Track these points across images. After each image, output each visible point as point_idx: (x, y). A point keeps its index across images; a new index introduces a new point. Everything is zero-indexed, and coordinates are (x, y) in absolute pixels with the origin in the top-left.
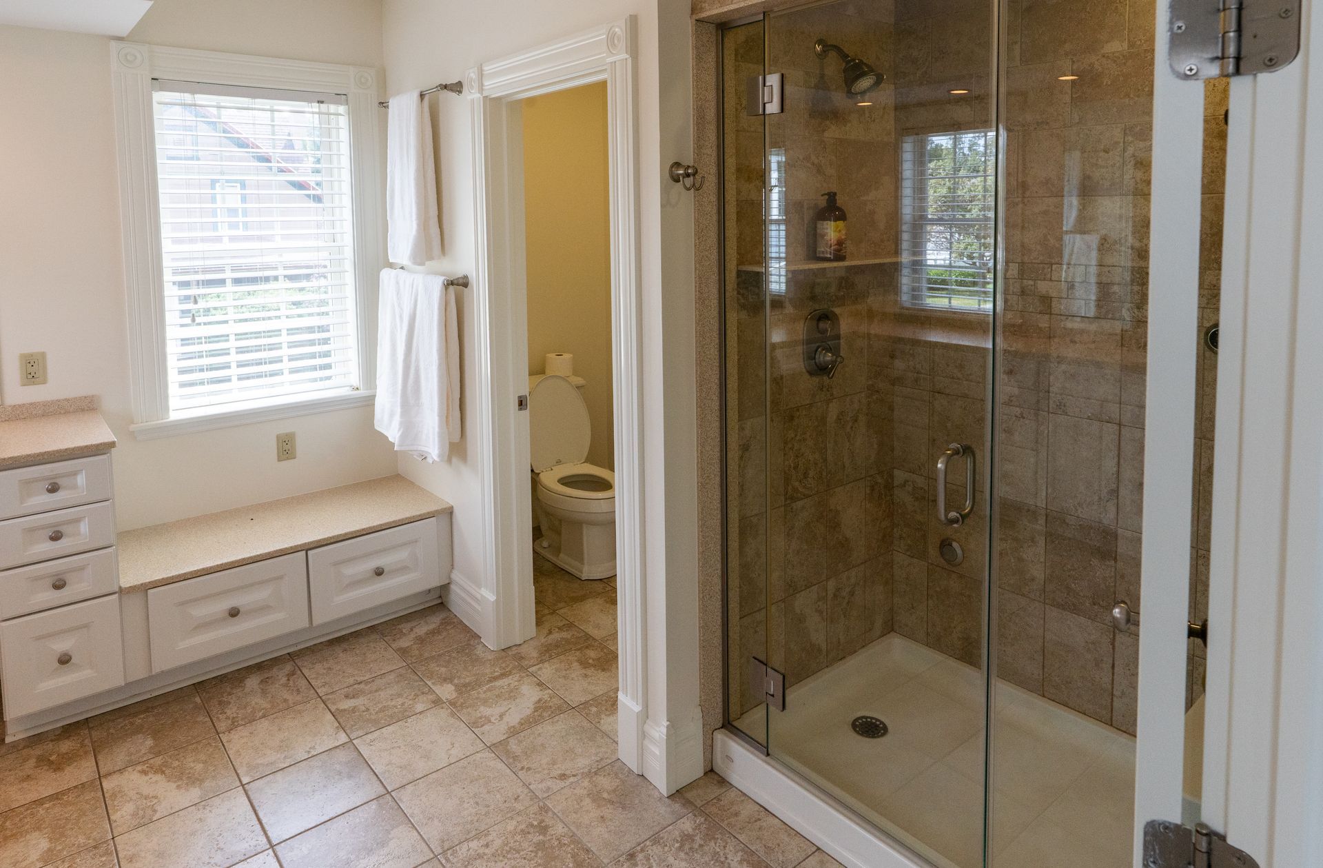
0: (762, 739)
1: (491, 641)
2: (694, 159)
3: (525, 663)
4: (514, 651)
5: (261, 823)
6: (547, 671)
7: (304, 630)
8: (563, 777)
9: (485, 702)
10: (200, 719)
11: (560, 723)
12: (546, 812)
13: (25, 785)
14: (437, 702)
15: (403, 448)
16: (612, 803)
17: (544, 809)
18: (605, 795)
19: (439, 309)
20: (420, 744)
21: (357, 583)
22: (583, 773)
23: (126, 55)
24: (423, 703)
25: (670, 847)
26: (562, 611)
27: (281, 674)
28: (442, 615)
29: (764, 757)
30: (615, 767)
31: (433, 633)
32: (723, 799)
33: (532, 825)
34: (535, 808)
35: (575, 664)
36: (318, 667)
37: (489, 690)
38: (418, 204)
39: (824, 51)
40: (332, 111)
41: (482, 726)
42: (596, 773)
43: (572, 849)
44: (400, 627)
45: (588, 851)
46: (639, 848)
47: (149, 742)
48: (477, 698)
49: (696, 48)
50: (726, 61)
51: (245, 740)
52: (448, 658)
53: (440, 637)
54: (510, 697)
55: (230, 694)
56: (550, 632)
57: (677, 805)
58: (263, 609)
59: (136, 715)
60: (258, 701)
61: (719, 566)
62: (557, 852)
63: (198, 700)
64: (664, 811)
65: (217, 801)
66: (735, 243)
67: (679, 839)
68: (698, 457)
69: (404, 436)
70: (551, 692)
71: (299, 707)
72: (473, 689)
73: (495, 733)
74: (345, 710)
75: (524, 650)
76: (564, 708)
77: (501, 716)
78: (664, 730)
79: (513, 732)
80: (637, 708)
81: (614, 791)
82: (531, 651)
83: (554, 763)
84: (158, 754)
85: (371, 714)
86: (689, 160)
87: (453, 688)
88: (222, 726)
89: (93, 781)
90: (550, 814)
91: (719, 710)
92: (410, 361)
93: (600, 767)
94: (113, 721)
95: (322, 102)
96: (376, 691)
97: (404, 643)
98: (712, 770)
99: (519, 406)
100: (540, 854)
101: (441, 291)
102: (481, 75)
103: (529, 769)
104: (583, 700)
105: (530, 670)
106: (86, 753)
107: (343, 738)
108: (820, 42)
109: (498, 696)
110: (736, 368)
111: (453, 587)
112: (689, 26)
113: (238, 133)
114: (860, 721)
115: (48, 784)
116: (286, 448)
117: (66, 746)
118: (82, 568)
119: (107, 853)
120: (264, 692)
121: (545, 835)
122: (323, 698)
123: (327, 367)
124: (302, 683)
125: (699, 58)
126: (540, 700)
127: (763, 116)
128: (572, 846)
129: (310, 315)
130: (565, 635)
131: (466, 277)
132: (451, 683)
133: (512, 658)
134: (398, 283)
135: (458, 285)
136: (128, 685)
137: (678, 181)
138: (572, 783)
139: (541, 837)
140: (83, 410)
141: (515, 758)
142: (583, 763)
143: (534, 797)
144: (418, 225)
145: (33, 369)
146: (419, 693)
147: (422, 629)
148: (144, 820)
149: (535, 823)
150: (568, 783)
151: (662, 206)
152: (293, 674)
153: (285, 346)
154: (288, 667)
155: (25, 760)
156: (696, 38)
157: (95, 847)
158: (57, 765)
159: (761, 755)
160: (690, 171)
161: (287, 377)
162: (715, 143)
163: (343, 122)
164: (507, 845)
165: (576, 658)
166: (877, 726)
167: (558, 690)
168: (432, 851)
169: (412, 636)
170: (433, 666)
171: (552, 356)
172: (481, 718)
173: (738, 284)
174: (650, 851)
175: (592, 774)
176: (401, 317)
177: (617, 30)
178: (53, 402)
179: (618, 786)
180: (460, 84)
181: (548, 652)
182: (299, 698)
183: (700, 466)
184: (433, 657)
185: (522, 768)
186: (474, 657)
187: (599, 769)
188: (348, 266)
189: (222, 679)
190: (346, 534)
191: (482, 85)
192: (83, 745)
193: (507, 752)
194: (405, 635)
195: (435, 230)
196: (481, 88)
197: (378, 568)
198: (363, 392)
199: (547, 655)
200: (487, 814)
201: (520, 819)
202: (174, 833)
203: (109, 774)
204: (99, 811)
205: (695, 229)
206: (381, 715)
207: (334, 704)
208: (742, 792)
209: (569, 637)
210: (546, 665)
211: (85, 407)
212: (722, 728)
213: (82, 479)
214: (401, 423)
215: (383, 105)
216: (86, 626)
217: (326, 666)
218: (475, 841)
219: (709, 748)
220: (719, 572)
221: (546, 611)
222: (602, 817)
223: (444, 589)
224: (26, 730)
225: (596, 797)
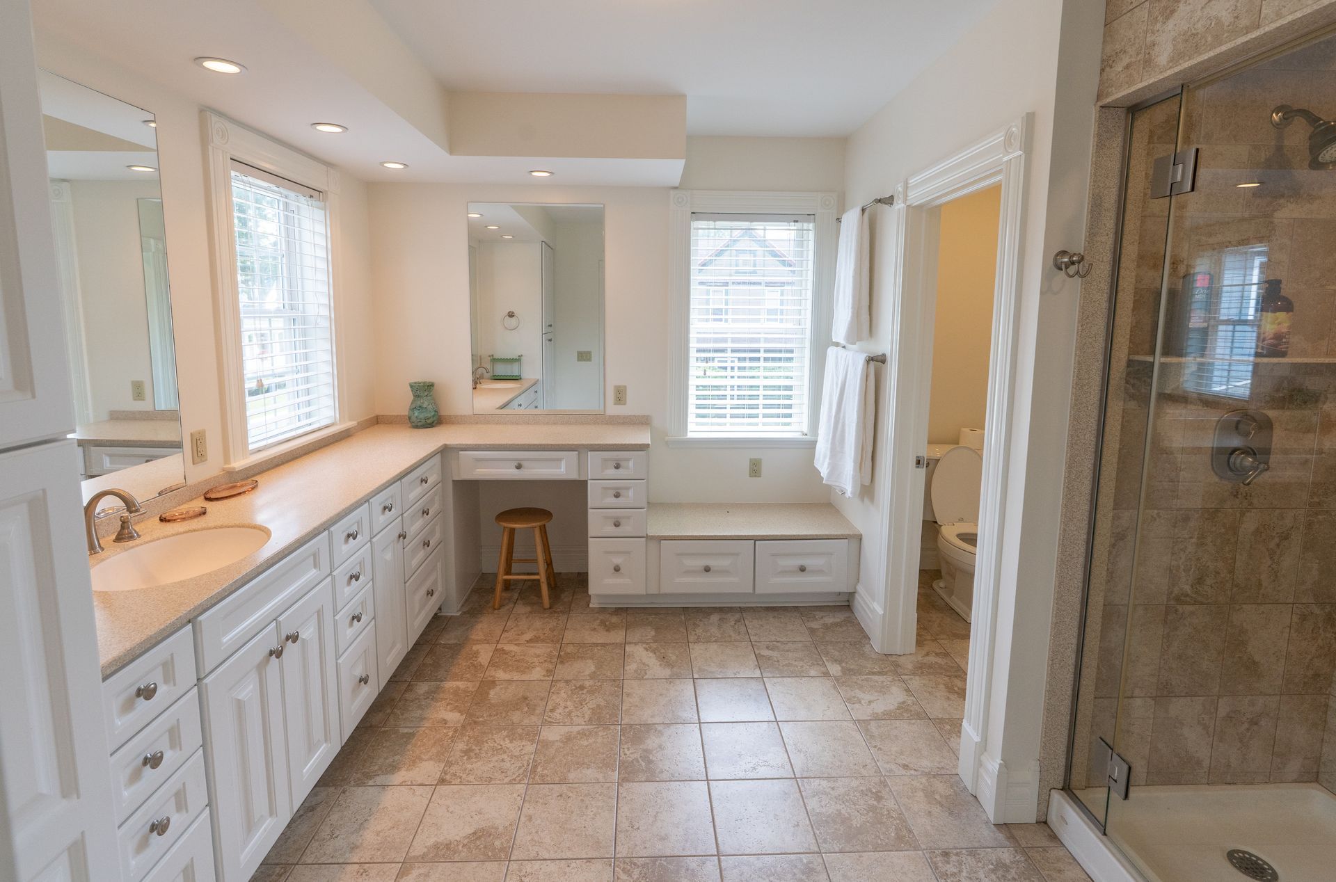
0: (1101, 818)
1: (877, 643)
2: (1085, 247)
3: (899, 670)
4: (894, 658)
5: (697, 706)
6: (916, 683)
7: (750, 594)
8: (906, 767)
9: (861, 687)
10: (681, 629)
11: (916, 726)
12: (885, 786)
13: (592, 632)
14: (826, 674)
15: (829, 483)
16: (942, 806)
17: (884, 784)
18: (937, 797)
19: (861, 379)
20: (806, 698)
21: (785, 572)
22: (923, 771)
23: (678, 198)
24: (816, 671)
25: (984, 864)
26: (942, 642)
27: (732, 619)
28: (847, 614)
29: (1100, 835)
30: (953, 780)
31: (836, 625)
32: (1050, 852)
33: (871, 791)
34: (877, 780)
35: (942, 686)
36: (755, 622)
37: (866, 680)
38: (854, 297)
39: (1284, 118)
40: (805, 228)
41: (854, 704)
42: (934, 776)
43: (897, 824)
44: (814, 613)
45: (910, 831)
46: (955, 851)
47: (653, 633)
48: (856, 683)
49: (1099, 135)
50: (1135, 145)
51: (702, 652)
52: (842, 646)
53: (841, 630)
54: (881, 692)
55: (700, 620)
56: (927, 654)
57: (1001, 835)
58: (724, 572)
59: (650, 614)
60: (714, 630)
61: (1075, 641)
62: (885, 820)
63: (683, 618)
64: (987, 835)
65: (678, 682)
66: (1128, 332)
67: (995, 863)
68: (1060, 534)
69: (831, 474)
70: (914, 699)
71: (736, 644)
72: (854, 674)
73: (862, 712)
74: (764, 656)
75: (902, 660)
76: (921, 716)
77: (870, 702)
78: (997, 767)
79: (876, 717)
80: (977, 739)
81: (947, 797)
82: (908, 664)
83: (902, 753)
84: (655, 641)
85: (779, 665)
86: (1079, 247)
87: (840, 668)
88: (692, 638)
89: (621, 644)
90: (887, 789)
91: (1061, 772)
92: (839, 418)
93: (939, 773)
94: (639, 614)
95: (797, 221)
96: (787, 651)
97: (815, 625)
98: (1045, 823)
99: (917, 464)
100: (871, 814)
101: (864, 365)
102: (906, 187)
103: (880, 749)
104: (940, 716)
105: (903, 677)
106: (623, 626)
107: (758, 674)
108: (1277, 110)
109: (871, 687)
110: (1117, 455)
111: (857, 595)
112: (1092, 113)
113: (773, 247)
114: (1240, 854)
115: (601, 637)
116: (755, 469)
117: (614, 619)
118: (629, 518)
119: (618, 686)
120: (720, 627)
121: (879, 802)
122: (753, 643)
123: (790, 416)
124: (743, 629)
125: (1101, 145)
126: (904, 702)
127: (1168, 198)
128: (898, 822)
129: (779, 377)
130: (939, 660)
131: (884, 355)
132: (840, 664)
133: (890, 663)
134: (837, 357)
135: (877, 361)
136: (647, 595)
137: (1060, 269)
138: (911, 775)
139: (875, 803)
140: (642, 424)
141: (872, 737)
142: (926, 764)
143: (878, 771)
144: (853, 313)
145: (620, 395)
146: (815, 663)
147: (829, 620)
148: (640, 676)
149: (874, 791)
150: (908, 773)
151: (1042, 293)
152: (737, 621)
153: (761, 397)
154: (738, 616)
155: (594, 620)
156: (1099, 124)
157: (614, 680)
158: (609, 628)
159: (1097, 832)
160: (1074, 259)
161: (760, 420)
162: (1113, 230)
163: (811, 235)
164: (848, 795)
165: (943, 682)
166: (1264, 869)
167: (921, 700)
168: (794, 772)
169: (822, 622)
170: (830, 648)
171: (967, 430)
172: (854, 697)
173: (1128, 375)
174: (964, 859)
175: (931, 775)
176: (837, 384)
177: (1014, 129)
178: (628, 416)
179: (950, 795)
180: (892, 197)
181: (921, 669)
182: (738, 638)
183: (1061, 543)
184: (831, 642)
185: (875, 747)
186: (862, 652)
187: (938, 775)
188: (807, 344)
189: (699, 610)
190: (782, 536)
191: (907, 196)
192: (622, 622)
193: (867, 730)
194: (816, 619)
195: (865, 316)
196: (905, 200)
197: (802, 566)
198: (809, 438)
199: (920, 671)
200: (839, 767)
201: (863, 782)
202: (652, 690)
203: (630, 643)
204: (621, 661)
205: (1079, 316)
206: (786, 668)
207: (758, 649)
208: (1072, 855)
209: (943, 663)
210: (917, 678)
211: (642, 422)
212: (1062, 790)
213: (632, 463)
214: (829, 464)
215: (839, 220)
216: (629, 553)
217: (761, 623)
218: (825, 782)
219: (1044, 803)
220: (1074, 647)
221: (929, 637)
222: (930, 812)
223: (852, 595)
224: (599, 603)
225: (929, 795)
